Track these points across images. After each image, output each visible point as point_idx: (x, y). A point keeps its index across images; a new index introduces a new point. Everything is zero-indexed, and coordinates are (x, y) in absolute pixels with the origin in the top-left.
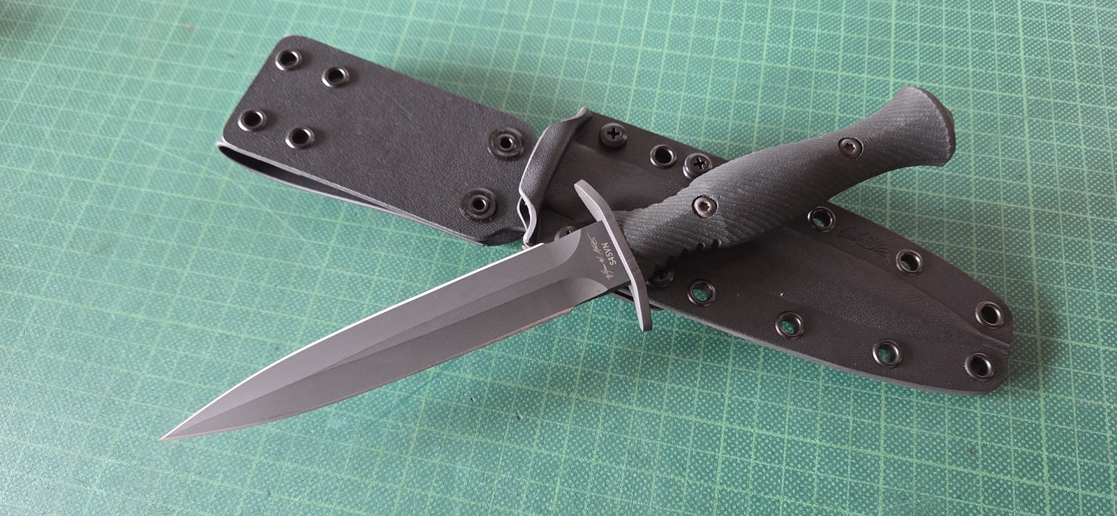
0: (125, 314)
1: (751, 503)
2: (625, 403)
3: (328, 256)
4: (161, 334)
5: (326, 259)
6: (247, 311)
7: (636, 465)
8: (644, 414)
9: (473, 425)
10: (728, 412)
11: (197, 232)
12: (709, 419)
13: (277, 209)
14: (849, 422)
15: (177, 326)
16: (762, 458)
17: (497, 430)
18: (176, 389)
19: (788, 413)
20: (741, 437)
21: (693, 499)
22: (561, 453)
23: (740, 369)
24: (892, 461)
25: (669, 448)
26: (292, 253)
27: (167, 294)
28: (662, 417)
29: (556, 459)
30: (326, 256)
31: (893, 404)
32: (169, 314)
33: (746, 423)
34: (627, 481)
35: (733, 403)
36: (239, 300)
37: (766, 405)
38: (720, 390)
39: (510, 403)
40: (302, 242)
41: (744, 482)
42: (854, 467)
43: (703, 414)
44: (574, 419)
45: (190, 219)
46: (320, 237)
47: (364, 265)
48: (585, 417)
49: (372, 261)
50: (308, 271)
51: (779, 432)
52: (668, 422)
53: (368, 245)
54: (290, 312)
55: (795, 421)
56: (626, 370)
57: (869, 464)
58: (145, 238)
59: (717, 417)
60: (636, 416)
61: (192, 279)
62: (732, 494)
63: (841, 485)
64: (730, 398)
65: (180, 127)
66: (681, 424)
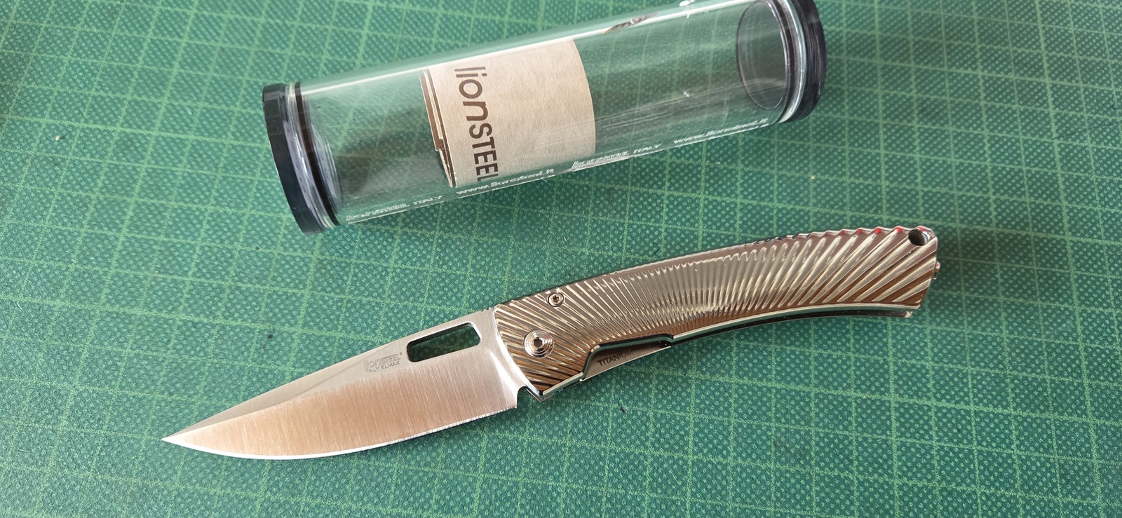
0: (35, 301)
1: (941, 498)
2: (761, 380)
4: (94, 327)
6: (220, 286)
7: (788, 460)
8: (788, 392)
10: (896, 382)
12: (873, 393)
14: (1046, 383)
15: (117, 314)
16: (946, 438)
17: (596, 427)
18: (127, 405)
20: (916, 413)
24: (1104, 428)
25: (827, 435)
27: (97, 268)
28: (812, 395)
29: (681, 462)
31: (1094, 355)
33: (920, 393)
34: (778, 484)
35: (900, 369)
36: (204, 271)
37: (942, 368)
41: (929, 471)
42: (1061, 439)
43: (863, 387)
44: (697, 405)
45: (119, 159)
48: (712, 403)
51: (962, 403)
52: (822, 401)
54: (282, 285)
55: (980, 386)
58: (53, 190)
60: (779, 396)
61: (132, 245)
62: (916, 490)
63: (1048, 465)
64: (895, 364)
65: (88, 30)
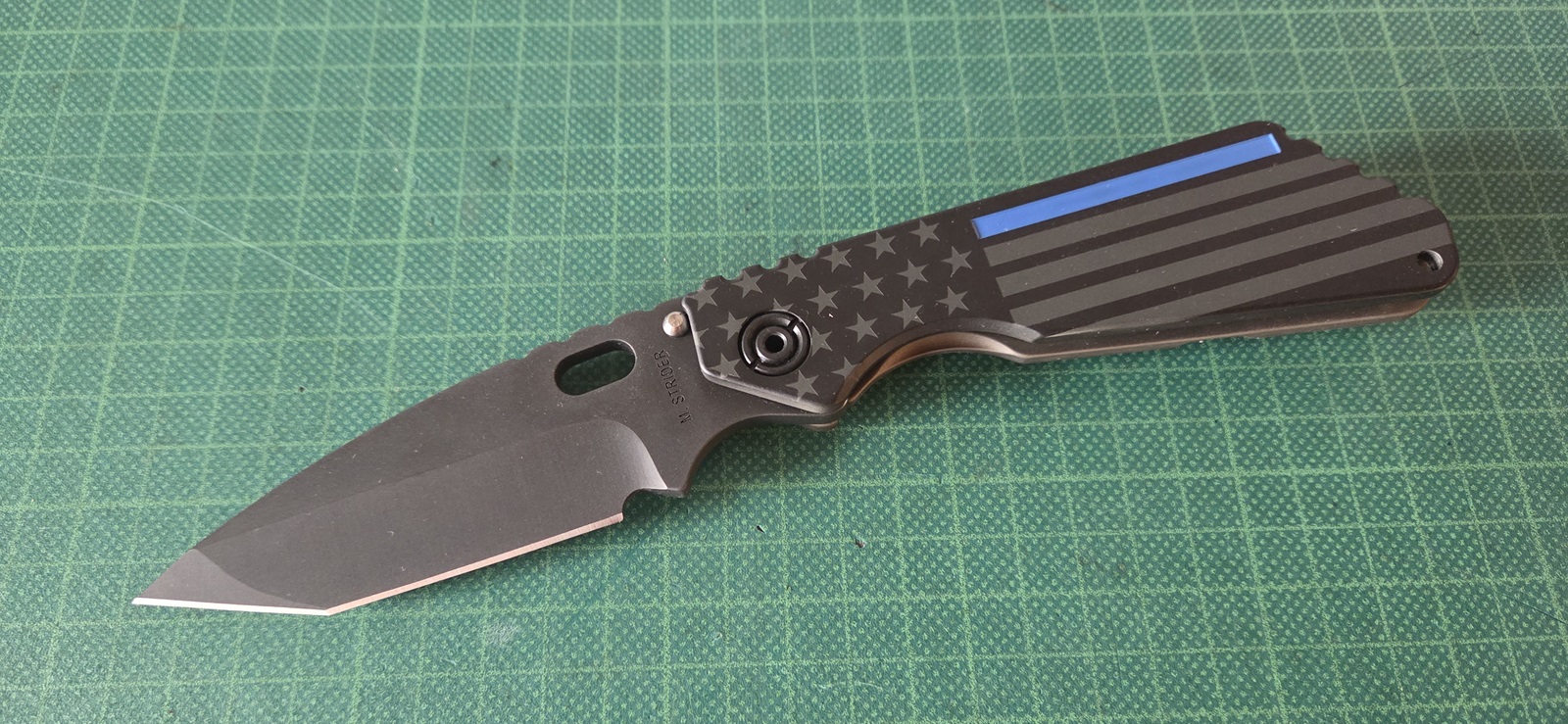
3: (396, 311)
5: (393, 317)
9: (774, 577)
11: (106, 313)
13: (266, 238)
19: (1338, 428)
21: (1222, 621)
22: (957, 592)
23: (1234, 368)
26: (319, 319)
30: (391, 311)
32: (85, 493)
38: (1209, 412)
39: (834, 519)
40: (335, 295)
46: (370, 277)
47: (475, 315)
49: (489, 303)
50: (361, 347)
53: (471, 275)
56: (1032, 411)
57: (1500, 487)
59: (1220, 462)
66: (1161, 488)
